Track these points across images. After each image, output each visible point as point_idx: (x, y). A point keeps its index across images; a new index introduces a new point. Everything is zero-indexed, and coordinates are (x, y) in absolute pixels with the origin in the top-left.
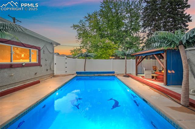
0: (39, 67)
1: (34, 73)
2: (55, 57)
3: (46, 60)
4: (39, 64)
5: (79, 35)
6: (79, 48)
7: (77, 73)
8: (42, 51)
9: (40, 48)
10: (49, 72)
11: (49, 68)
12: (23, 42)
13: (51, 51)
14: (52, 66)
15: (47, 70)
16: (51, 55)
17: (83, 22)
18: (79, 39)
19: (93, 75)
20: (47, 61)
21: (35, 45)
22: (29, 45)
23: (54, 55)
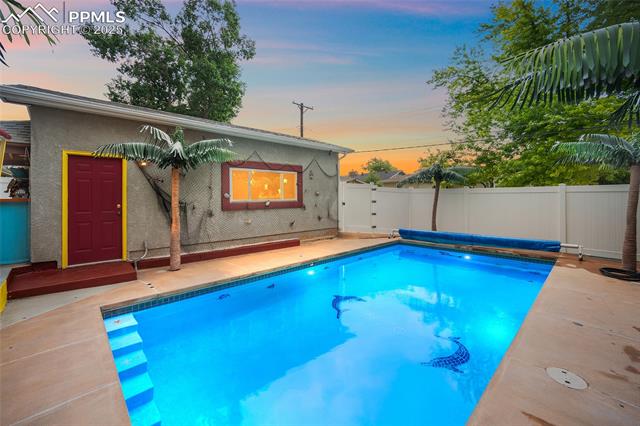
0: (299, 210)
1: (288, 223)
2: (342, 185)
3: (317, 195)
4: (299, 204)
5: (453, 104)
6: (448, 148)
7: (402, 233)
8: (305, 176)
9: (301, 167)
10: (325, 224)
11: (324, 214)
12: (266, 161)
13: (331, 172)
14: (333, 208)
15: (319, 218)
16: (331, 182)
17: (468, 52)
18: (454, 115)
19: (453, 246)
20: (321, 197)
21: (291, 163)
22: (279, 165)
23: (340, 183)
